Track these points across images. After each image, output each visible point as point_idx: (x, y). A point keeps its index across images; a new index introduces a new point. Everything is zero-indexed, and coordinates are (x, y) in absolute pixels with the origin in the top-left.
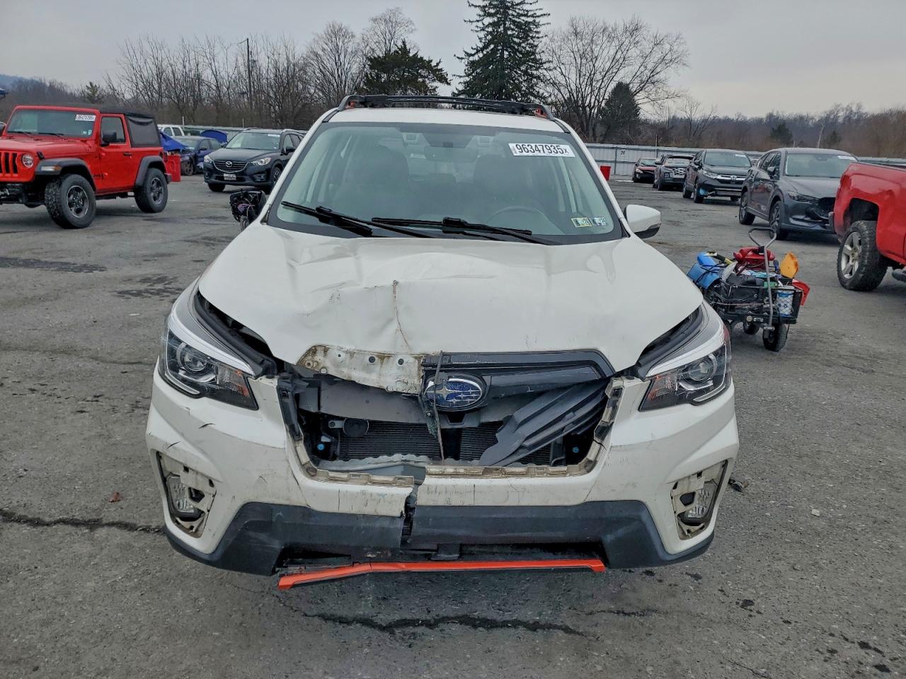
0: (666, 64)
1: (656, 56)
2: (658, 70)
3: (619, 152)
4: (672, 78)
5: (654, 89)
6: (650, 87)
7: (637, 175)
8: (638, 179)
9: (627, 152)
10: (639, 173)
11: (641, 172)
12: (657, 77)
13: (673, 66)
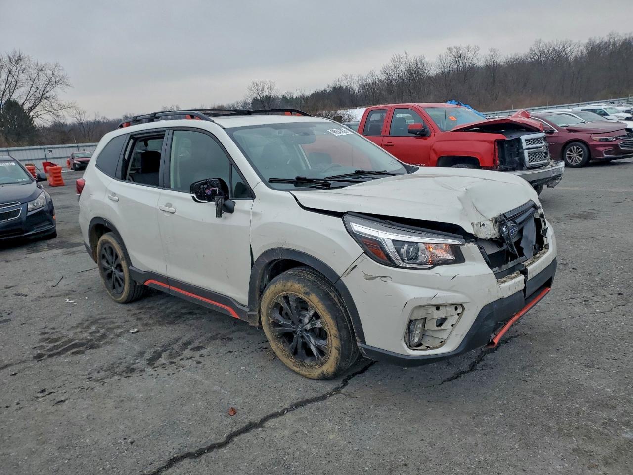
0: (52, 85)
1: (43, 79)
2: (48, 89)
3: (47, 151)
4: (61, 95)
5: (49, 103)
6: (44, 102)
7: (77, 166)
8: (77, 168)
9: (53, 150)
10: (78, 164)
11: (79, 163)
12: (48, 95)
13: (59, 86)
